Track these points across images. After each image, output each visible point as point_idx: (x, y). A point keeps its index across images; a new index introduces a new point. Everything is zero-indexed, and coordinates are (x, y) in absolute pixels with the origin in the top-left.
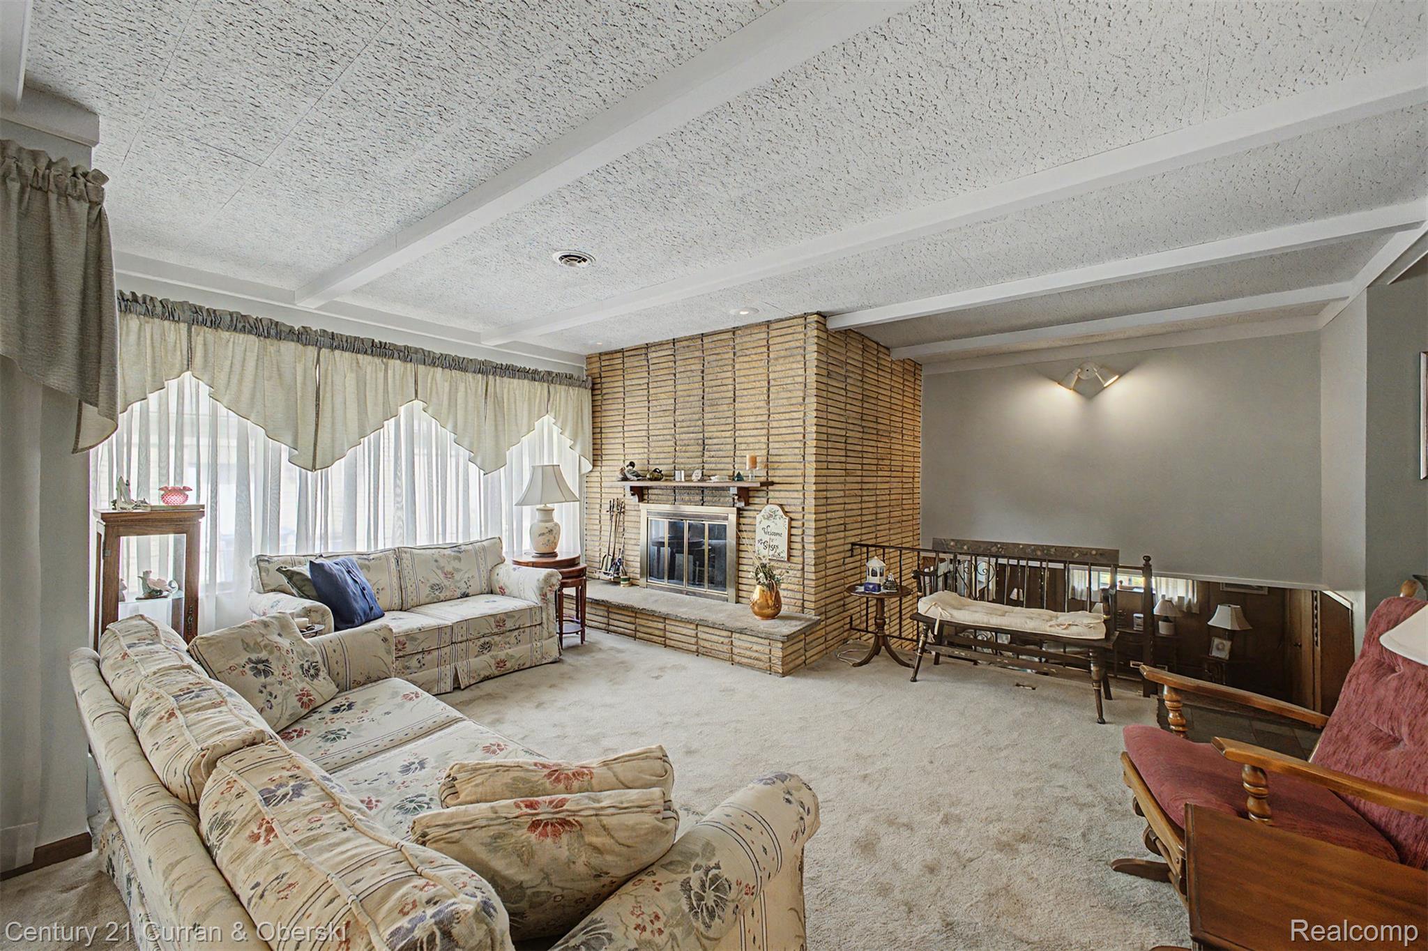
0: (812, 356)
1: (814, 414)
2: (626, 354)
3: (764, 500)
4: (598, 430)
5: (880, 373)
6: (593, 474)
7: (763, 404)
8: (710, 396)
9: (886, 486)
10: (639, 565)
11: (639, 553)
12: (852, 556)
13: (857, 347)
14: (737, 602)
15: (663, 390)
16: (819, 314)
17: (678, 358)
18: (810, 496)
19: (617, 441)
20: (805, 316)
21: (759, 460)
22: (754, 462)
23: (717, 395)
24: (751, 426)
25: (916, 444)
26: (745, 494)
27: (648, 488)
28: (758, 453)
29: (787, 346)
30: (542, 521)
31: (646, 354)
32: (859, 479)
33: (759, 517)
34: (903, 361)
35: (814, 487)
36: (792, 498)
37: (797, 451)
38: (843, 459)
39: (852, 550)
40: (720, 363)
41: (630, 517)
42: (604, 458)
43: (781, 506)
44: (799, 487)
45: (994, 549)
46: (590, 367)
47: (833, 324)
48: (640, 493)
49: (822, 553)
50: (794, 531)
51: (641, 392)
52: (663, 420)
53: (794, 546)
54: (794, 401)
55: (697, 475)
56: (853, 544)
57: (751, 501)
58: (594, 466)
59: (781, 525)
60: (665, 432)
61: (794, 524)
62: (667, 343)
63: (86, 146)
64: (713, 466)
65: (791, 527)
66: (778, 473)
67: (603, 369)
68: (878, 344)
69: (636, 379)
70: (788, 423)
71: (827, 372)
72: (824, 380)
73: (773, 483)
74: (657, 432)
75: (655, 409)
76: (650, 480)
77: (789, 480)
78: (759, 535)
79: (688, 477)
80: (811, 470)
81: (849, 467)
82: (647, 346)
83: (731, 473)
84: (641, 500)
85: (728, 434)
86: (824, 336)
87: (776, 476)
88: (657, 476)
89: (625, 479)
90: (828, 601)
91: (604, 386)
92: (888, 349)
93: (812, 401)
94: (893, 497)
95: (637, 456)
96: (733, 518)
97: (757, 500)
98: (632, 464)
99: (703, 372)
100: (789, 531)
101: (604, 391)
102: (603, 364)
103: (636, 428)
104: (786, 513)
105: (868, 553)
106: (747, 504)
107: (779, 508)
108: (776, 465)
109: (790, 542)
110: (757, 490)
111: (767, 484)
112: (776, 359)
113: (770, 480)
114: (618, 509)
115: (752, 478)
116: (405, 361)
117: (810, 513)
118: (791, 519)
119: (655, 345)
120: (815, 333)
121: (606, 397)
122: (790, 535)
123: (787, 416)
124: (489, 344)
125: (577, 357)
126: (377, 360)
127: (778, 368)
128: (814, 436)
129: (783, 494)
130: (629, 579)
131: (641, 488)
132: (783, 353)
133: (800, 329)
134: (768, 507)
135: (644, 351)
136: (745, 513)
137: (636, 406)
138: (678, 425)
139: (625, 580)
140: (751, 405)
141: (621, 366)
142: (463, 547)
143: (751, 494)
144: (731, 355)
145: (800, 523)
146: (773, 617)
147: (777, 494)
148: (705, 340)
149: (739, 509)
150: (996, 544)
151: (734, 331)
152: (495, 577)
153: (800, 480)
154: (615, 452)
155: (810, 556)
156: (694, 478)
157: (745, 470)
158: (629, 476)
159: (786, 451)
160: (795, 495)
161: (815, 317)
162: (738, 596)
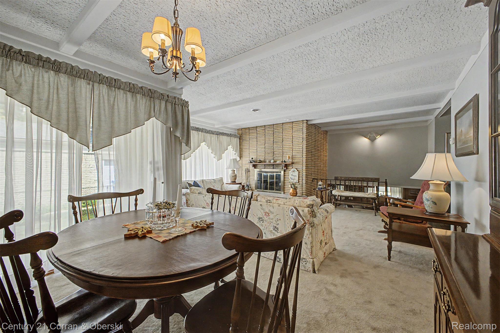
0: (305, 131)
1: (306, 145)
2: (250, 129)
3: (292, 167)
4: (241, 149)
5: (319, 134)
6: (239, 161)
7: (291, 143)
8: (276, 140)
9: (320, 164)
10: (254, 185)
11: (255, 182)
12: (313, 182)
13: (314, 128)
14: (284, 194)
15: (262, 138)
16: (306, 120)
17: (266, 130)
18: (304, 166)
19: (247, 152)
20: (303, 121)
21: (290, 157)
22: (289, 158)
23: (278, 140)
24: (288, 148)
25: (326, 153)
26: (286, 166)
27: (257, 165)
28: (290, 155)
29: (298, 128)
30: (233, 173)
31: (256, 129)
32: (314, 162)
33: (290, 172)
34: (324, 131)
35: (305, 164)
36: (299, 167)
37: (300, 155)
38: (311, 157)
39: (313, 180)
40: (279, 132)
41: (251, 173)
42: (243, 157)
43: (296, 169)
44: (301, 164)
45: (350, 179)
46: (238, 132)
47: (309, 123)
48: (255, 166)
49: (307, 181)
50: (300, 175)
51: (255, 139)
52: (262, 147)
53: (300, 179)
54: (300, 142)
55: (272, 161)
56: (313, 179)
57: (288, 167)
58: (240, 159)
59: (296, 173)
60: (262, 150)
61: (300, 173)
62: (263, 126)
63: (181, 95)
64: (276, 159)
65: (299, 174)
66: (295, 160)
67: (243, 133)
68: (318, 127)
69: (253, 135)
70: (298, 148)
71: (309, 134)
72: (307, 137)
73: (294, 163)
74: (260, 150)
75: (259, 144)
76: (258, 162)
77: (298, 162)
78: (290, 176)
79: (270, 162)
80: (304, 160)
81: (312, 159)
82: (257, 127)
83: (282, 161)
84: (255, 168)
85: (281, 150)
86: (307, 125)
87: (295, 161)
88: (261, 162)
89: (251, 162)
90: (308, 193)
91: (243, 137)
92: (320, 128)
93: (305, 142)
94: (321, 167)
95: (254, 156)
96: (282, 172)
97: (289, 168)
98: (252, 158)
99: (273, 134)
100: (299, 175)
101: (243, 139)
102: (243, 131)
103: (253, 149)
104: (298, 170)
105: (317, 181)
106: (287, 168)
107: (295, 169)
108: (295, 158)
109: (299, 178)
110: (289, 165)
111: (293, 163)
112: (295, 131)
113: (293, 162)
114: (248, 171)
115: (289, 161)
116: (202, 132)
117: (304, 170)
118: (299, 172)
119: (258, 127)
120: (306, 125)
121: (243, 140)
122: (299, 176)
123: (298, 146)
124: (216, 127)
125: (235, 129)
126: (196, 132)
127: (295, 134)
128: (305, 151)
129: (297, 166)
130: (252, 189)
131: (255, 165)
132: (297, 130)
133: (302, 124)
134: (293, 169)
135: (255, 128)
136: (286, 171)
137: (253, 142)
138: (266, 148)
139: (250, 189)
140: (287, 144)
141: (248, 132)
142: (215, 180)
143: (288, 166)
144: (282, 130)
145: (301, 173)
146: (296, 196)
147: (295, 166)
148: (274, 126)
149: (284, 170)
150: (350, 177)
151: (283, 124)
152: (223, 188)
153: (302, 162)
154: (247, 155)
155: (304, 182)
156: (271, 162)
157: (287, 159)
158: (252, 162)
159: (298, 155)
160: (300, 166)
161: (306, 121)
162: (284, 192)
